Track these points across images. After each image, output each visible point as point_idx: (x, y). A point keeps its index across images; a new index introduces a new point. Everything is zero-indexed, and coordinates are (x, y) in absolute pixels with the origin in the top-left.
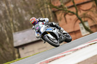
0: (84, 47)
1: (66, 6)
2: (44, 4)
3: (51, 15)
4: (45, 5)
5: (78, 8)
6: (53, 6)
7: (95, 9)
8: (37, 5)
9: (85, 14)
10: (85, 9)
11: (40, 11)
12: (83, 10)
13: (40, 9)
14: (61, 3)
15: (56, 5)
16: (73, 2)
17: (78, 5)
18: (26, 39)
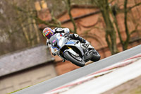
0: (87, 81)
1: (59, 21)
2: (27, 18)
3: (37, 35)
4: (29, 19)
5: (76, 24)
6: (40, 20)
7: (101, 24)
8: (17, 19)
9: (87, 33)
10: (87, 25)
11: (22, 28)
12: (85, 27)
13: (22, 25)
14: (52, 16)
15: (44, 19)
16: (70, 15)
17: (76, 19)
18: (2, 69)
